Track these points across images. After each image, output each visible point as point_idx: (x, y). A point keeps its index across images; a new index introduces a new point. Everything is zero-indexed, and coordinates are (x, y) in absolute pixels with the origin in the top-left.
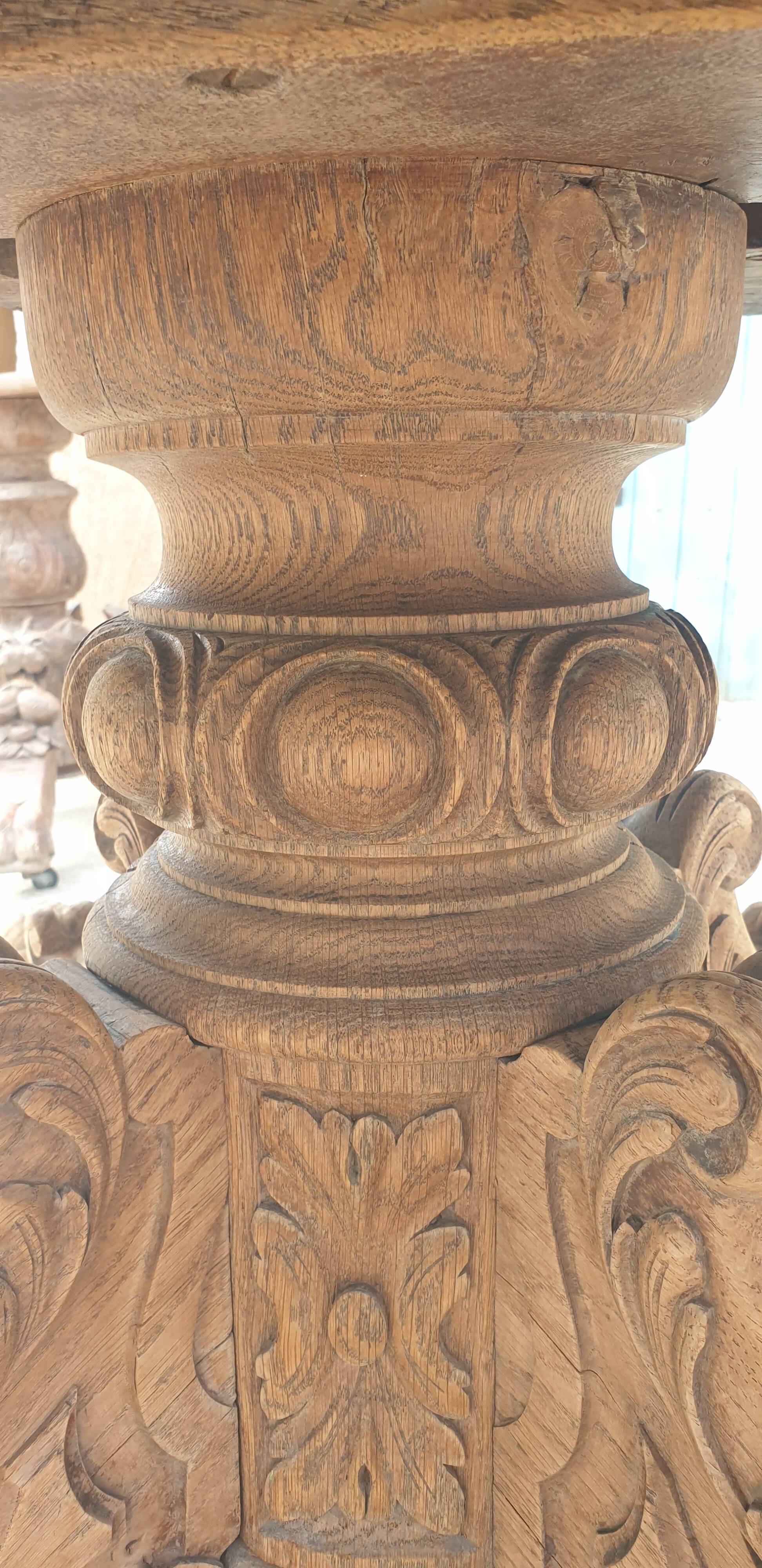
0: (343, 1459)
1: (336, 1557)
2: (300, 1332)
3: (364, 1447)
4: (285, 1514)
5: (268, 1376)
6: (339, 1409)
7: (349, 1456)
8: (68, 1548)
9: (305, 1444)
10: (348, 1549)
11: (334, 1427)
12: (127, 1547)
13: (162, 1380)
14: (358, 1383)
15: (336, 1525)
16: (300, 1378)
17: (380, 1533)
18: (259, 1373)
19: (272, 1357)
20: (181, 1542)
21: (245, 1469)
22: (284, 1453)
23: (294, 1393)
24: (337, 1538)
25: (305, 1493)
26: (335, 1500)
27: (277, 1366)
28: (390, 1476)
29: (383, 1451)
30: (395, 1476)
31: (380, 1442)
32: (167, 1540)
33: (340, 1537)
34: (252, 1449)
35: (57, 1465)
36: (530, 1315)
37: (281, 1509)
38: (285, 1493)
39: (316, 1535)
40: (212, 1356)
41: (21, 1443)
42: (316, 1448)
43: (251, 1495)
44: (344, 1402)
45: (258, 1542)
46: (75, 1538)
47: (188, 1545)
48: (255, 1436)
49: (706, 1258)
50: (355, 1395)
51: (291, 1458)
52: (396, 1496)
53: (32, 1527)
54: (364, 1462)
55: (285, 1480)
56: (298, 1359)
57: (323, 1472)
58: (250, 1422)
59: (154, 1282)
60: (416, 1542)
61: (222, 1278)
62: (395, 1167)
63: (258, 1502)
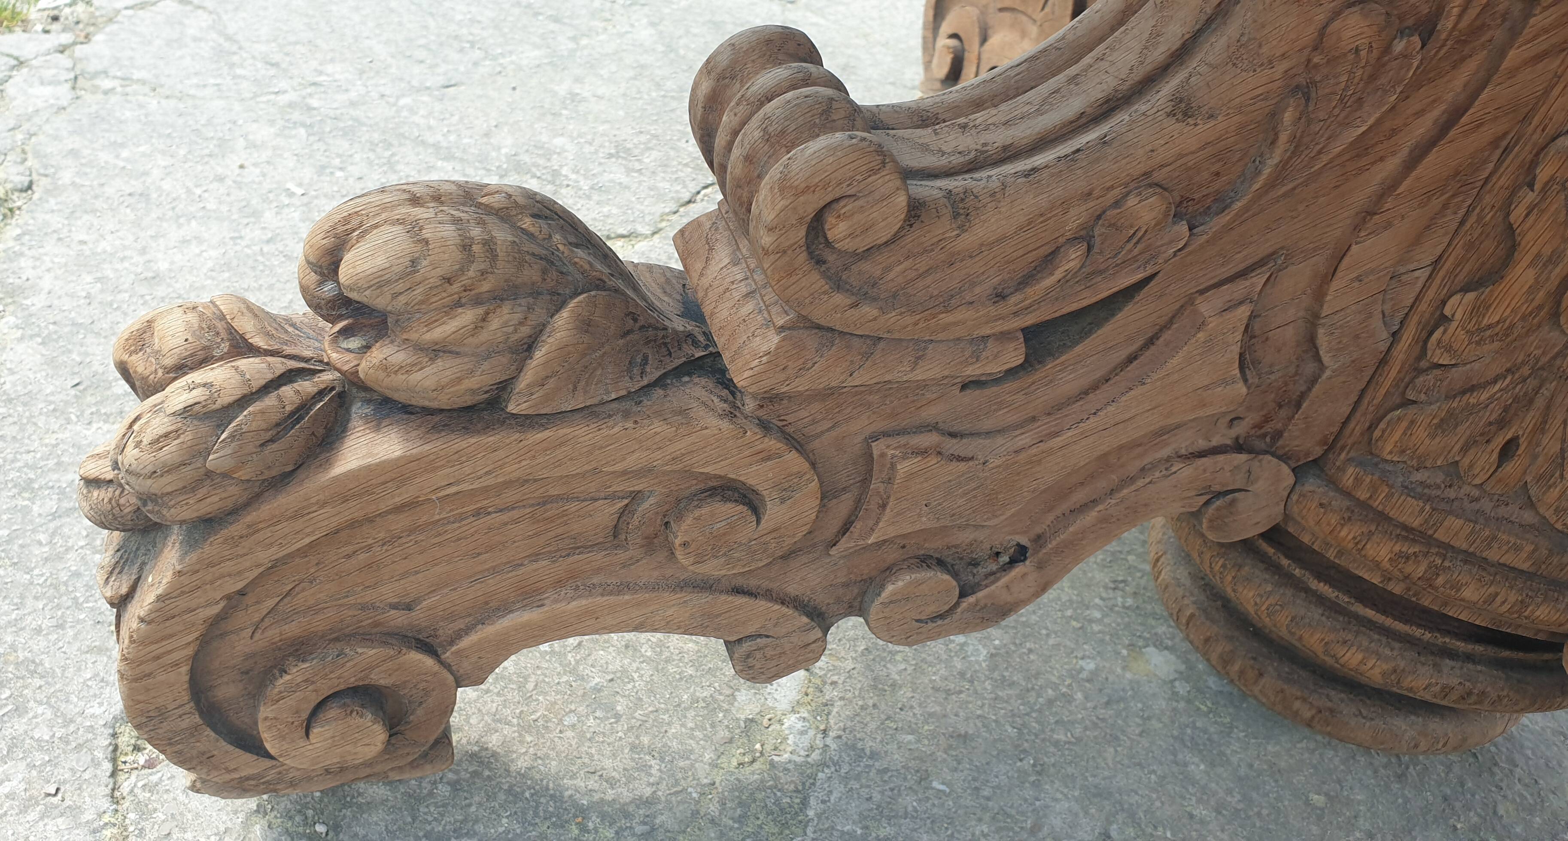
0: (1490, 424)
1: (1428, 507)
2: (1531, 282)
3: (1528, 418)
4: (1391, 452)
5: (1458, 316)
6: (1517, 376)
7: (1502, 423)
8: (1210, 392)
9: (1455, 397)
10: (1443, 506)
11: (1500, 390)
12: (1232, 420)
13: (1359, 279)
14: (1554, 358)
15: (1438, 481)
16: (1497, 329)
17: (1486, 505)
18: (1447, 311)
19: (1477, 298)
20: (1273, 438)
21: (1366, 401)
22: (1423, 397)
23: (1478, 343)
24: (1434, 493)
25: (1427, 442)
26: (1457, 459)
27: (1478, 310)
28: (1535, 457)
29: (1543, 431)
30: (1540, 459)
31: (1546, 422)
32: (1263, 431)
33: (1439, 493)
34: (1388, 383)
37: (1389, 448)
38: (1404, 433)
39: (1412, 483)
40: (1404, 277)
41: (1216, 280)
42: (1468, 404)
43: (1357, 427)
44: (1526, 371)
45: (1342, 469)
46: (1219, 385)
47: (1280, 443)
48: (1399, 372)
50: (1542, 368)
51: (1431, 404)
52: (1529, 479)
53: (1198, 358)
54: (1520, 433)
55: (1412, 422)
56: (1509, 310)
57: (1460, 429)
58: (1402, 356)
59: (1414, 174)
60: (1521, 526)
61: (1463, 201)
63: (1362, 434)
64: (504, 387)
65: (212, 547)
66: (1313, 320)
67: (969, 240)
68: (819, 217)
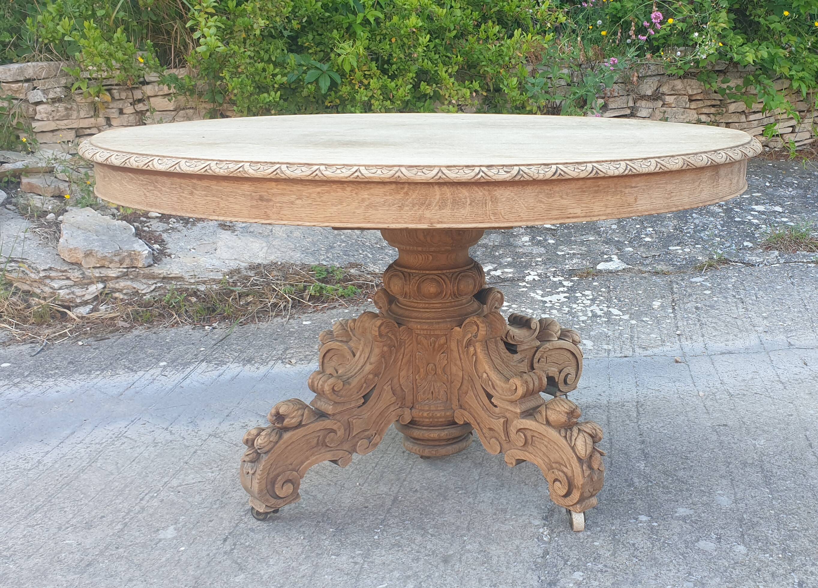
0: (429, 391)
2: (423, 371)
3: (432, 388)
4: (420, 400)
9: (423, 389)
11: (427, 386)
12: (397, 404)
13: (404, 378)
14: (431, 379)
15: (428, 401)
16: (423, 379)
17: (435, 402)
18: (416, 378)
21: (414, 395)
23: (422, 381)
25: (423, 397)
26: (428, 397)
27: (419, 376)
29: (435, 389)
30: (437, 393)
32: (403, 404)
35: (390, 387)
36: (456, 365)
38: (420, 397)
39: (425, 403)
40: (410, 376)
41: (384, 384)
42: (425, 389)
46: (392, 398)
47: (406, 405)
48: (416, 389)
49: (475, 350)
53: (387, 395)
54: (432, 391)
56: (422, 375)
57: (426, 393)
59: (402, 362)
60: (440, 403)
61: (412, 363)
62: (437, 345)
64: (301, 421)
65: (269, 455)
66: (400, 385)
67: (351, 387)
68: (333, 389)
